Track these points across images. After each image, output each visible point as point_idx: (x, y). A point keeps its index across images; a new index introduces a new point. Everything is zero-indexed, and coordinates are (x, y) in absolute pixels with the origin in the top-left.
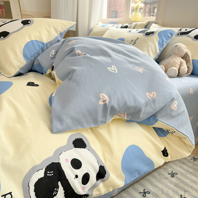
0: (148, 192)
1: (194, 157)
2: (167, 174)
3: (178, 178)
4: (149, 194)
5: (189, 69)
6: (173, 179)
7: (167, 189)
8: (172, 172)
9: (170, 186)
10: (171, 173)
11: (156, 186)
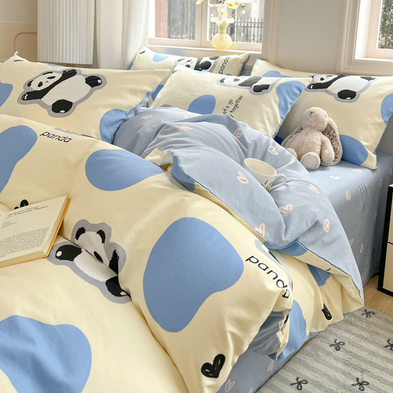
0: (304, 382)
1: (366, 310)
2: (328, 345)
3: (347, 351)
4: (306, 385)
5: (337, 152)
6: (340, 354)
7: (334, 371)
8: (335, 342)
9: (336, 367)
10: (334, 344)
11: (315, 370)
